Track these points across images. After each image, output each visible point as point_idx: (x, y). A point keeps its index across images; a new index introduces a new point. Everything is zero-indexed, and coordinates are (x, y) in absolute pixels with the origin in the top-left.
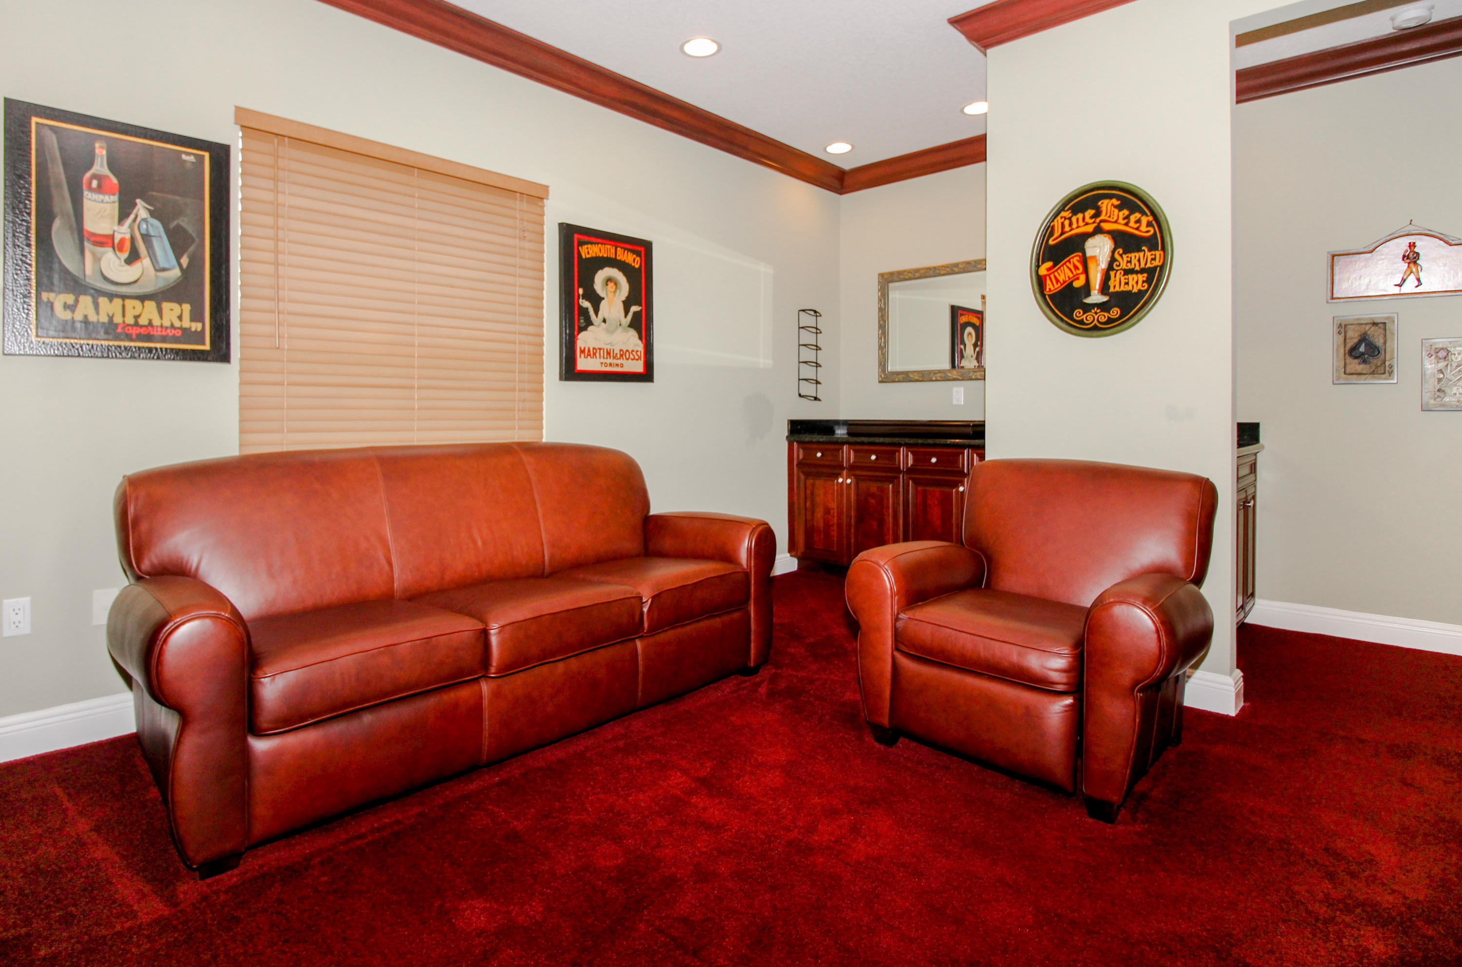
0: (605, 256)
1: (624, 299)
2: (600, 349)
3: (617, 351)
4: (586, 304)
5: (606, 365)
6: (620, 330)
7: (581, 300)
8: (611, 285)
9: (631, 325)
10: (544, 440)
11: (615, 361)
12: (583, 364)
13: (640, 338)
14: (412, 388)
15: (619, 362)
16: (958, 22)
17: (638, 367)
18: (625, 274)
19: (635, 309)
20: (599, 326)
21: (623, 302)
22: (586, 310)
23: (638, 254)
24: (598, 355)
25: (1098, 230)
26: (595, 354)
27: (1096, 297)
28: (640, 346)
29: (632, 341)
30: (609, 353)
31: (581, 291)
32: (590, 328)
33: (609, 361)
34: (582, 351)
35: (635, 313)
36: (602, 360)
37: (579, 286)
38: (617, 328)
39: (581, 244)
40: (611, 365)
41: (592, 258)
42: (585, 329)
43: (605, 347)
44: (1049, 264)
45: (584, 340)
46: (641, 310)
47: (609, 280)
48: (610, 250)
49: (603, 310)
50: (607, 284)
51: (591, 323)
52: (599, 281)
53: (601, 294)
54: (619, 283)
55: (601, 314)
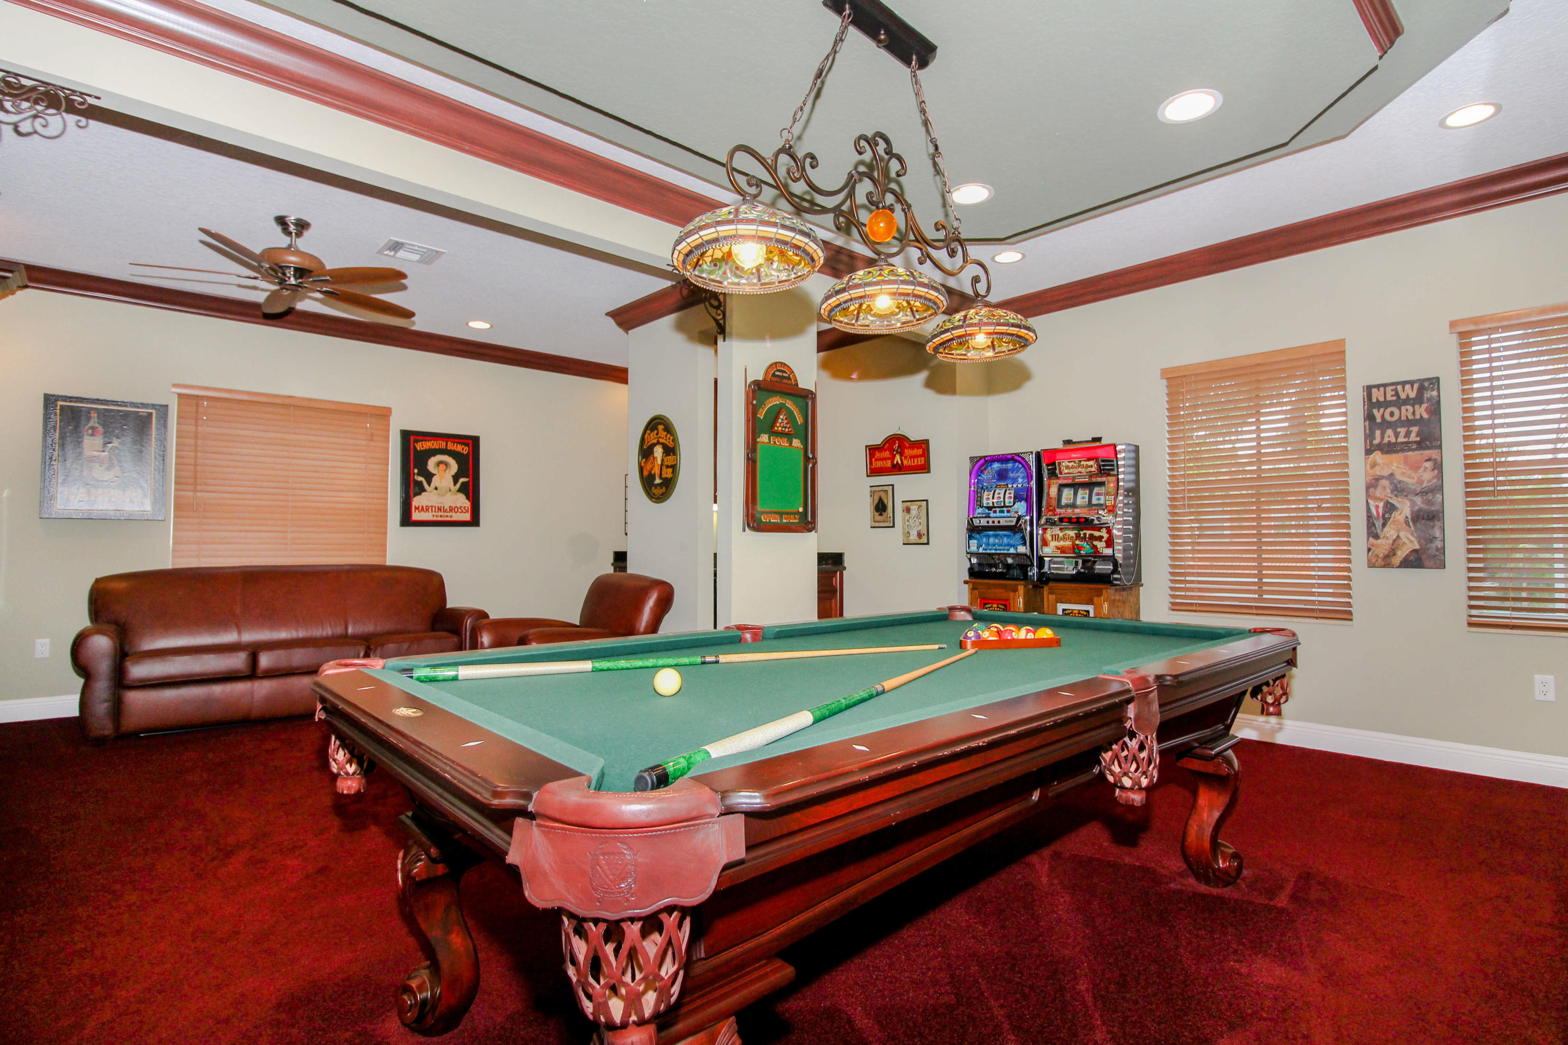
0: (437, 447)
1: (453, 474)
2: (432, 507)
3: (447, 507)
4: (420, 479)
5: (437, 516)
6: (450, 493)
7: (416, 477)
8: (442, 466)
9: (459, 490)
10: (387, 564)
11: (445, 514)
12: (416, 516)
13: (468, 498)
14: (287, 532)
15: (449, 514)
16: (607, 314)
17: (467, 517)
18: (454, 458)
19: (462, 480)
20: (431, 492)
21: (453, 476)
22: (421, 482)
23: (467, 445)
24: (430, 510)
25: (658, 443)
26: (427, 510)
27: (658, 481)
28: (467, 504)
29: (462, 501)
30: (440, 509)
31: (416, 471)
32: (424, 494)
33: (439, 514)
34: (416, 508)
35: (463, 483)
36: (434, 513)
37: (415, 467)
38: (447, 492)
39: (417, 441)
40: (441, 516)
41: (426, 450)
42: (419, 494)
43: (437, 505)
44: (644, 460)
45: (417, 501)
46: (469, 481)
47: (439, 463)
48: (441, 444)
49: (435, 481)
50: (438, 465)
51: (425, 490)
52: (431, 464)
53: (434, 472)
54: (449, 464)
55: (433, 485)
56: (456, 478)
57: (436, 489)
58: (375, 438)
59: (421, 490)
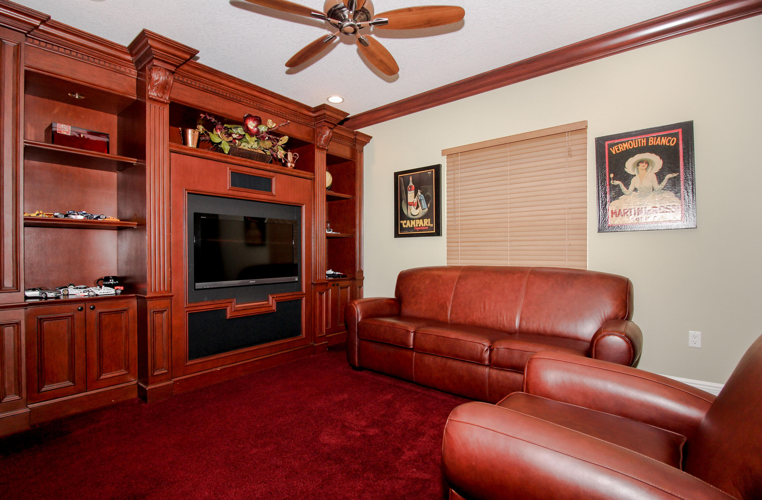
0: (636, 146)
1: (657, 171)
2: (632, 210)
4: (617, 181)
6: (653, 193)
7: (612, 181)
8: (643, 164)
9: (666, 188)
13: (678, 196)
18: (657, 153)
19: (669, 176)
20: (630, 194)
21: (657, 174)
22: (618, 186)
23: (675, 134)
28: (677, 202)
29: (669, 199)
31: (613, 175)
32: (622, 197)
35: (670, 179)
38: (650, 192)
39: (611, 146)
41: (623, 152)
42: (616, 198)
43: (638, 208)
46: (679, 175)
47: (638, 164)
48: (641, 141)
49: (634, 182)
50: (638, 165)
51: (623, 194)
52: (629, 166)
53: (632, 173)
54: (652, 161)
55: (631, 187)
56: (660, 176)
57: (636, 190)
58: (573, 153)
59: (619, 194)
